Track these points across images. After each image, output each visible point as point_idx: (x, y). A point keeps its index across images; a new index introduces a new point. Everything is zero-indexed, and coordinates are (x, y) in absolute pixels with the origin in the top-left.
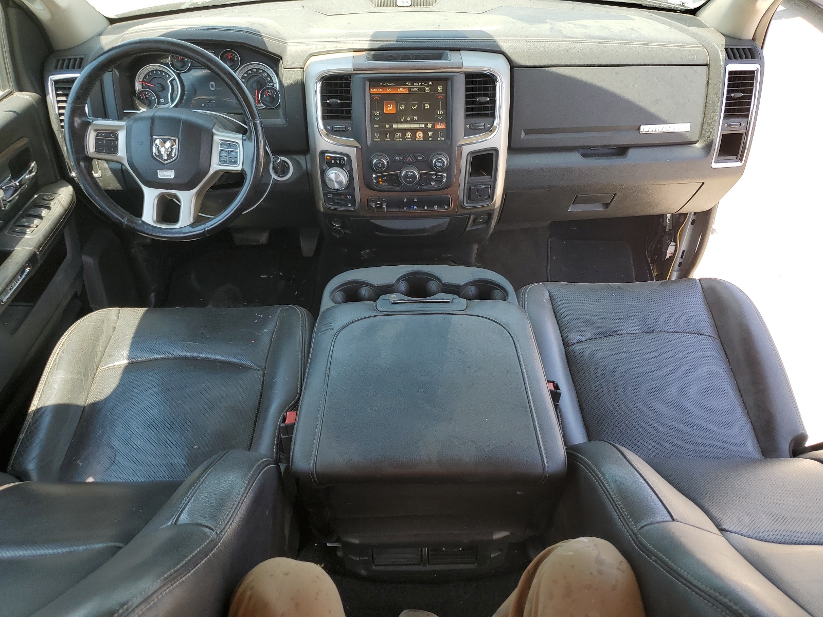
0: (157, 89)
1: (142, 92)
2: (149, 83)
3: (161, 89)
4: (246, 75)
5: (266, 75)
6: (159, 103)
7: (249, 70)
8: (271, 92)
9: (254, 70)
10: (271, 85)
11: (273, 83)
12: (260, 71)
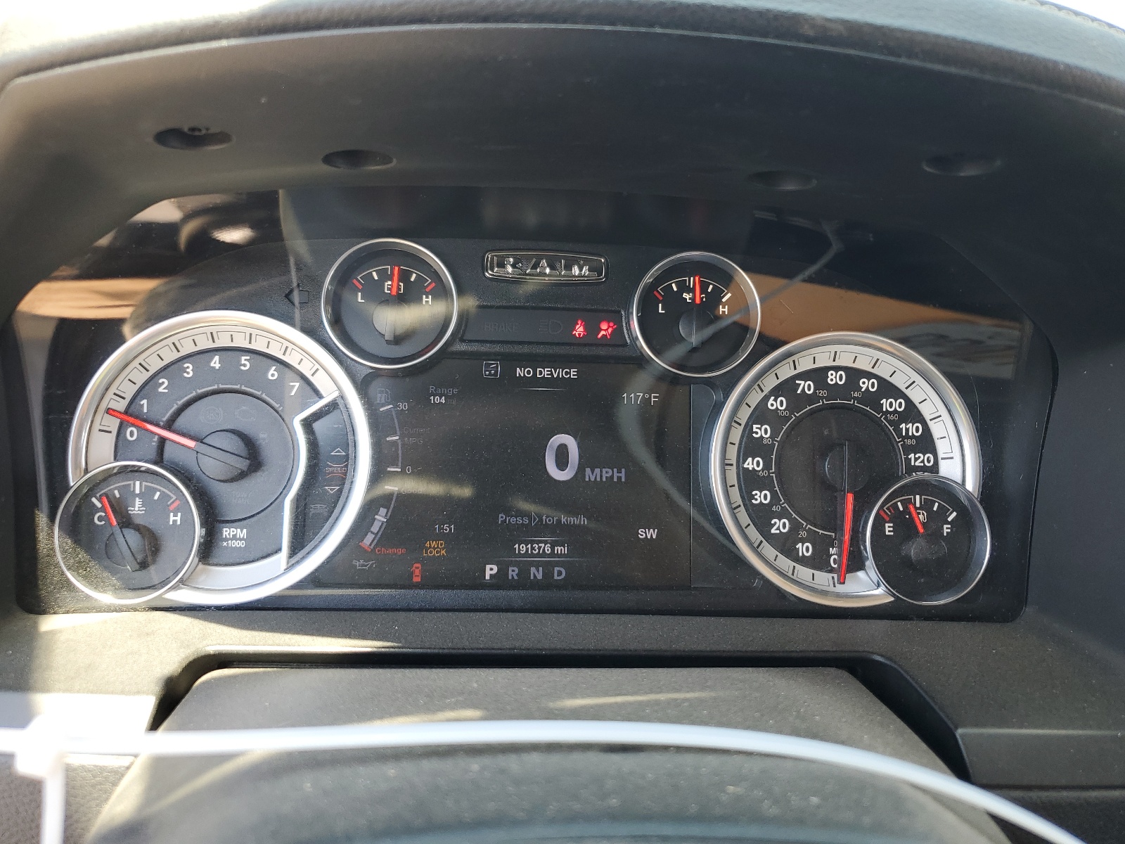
0: (211, 466)
1: (108, 476)
2: (169, 426)
3: (243, 464)
4: (778, 404)
5: (897, 405)
6: (208, 551)
7: (805, 376)
8: (927, 506)
9: (833, 378)
10: (924, 469)
11: (934, 452)
12: (865, 384)
